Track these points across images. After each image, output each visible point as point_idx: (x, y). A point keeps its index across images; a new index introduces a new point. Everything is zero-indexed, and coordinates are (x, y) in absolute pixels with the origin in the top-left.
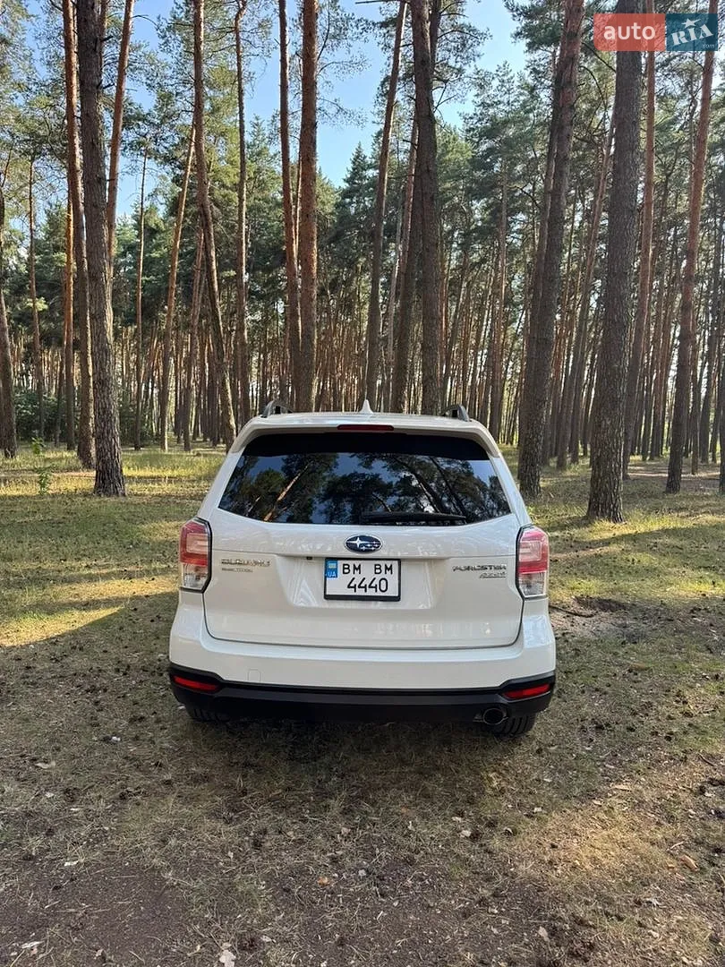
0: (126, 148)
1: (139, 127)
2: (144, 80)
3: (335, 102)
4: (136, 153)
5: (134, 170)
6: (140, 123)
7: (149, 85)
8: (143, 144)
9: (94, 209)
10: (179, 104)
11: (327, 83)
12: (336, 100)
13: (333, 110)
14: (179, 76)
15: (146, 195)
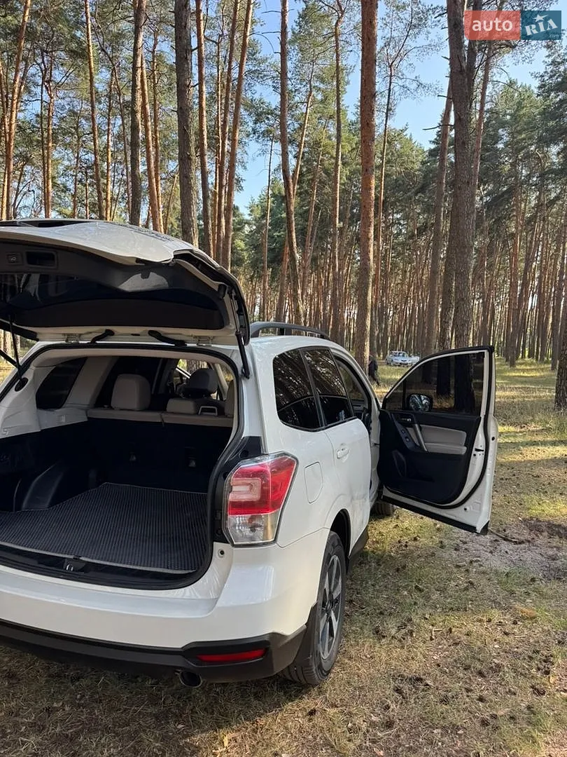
0: (259, 136)
1: (268, 118)
2: (271, 83)
3: (416, 79)
4: (266, 139)
5: (264, 152)
6: (270, 116)
7: (274, 87)
8: (271, 132)
9: (185, 179)
10: (297, 99)
11: (410, 65)
12: (416, 77)
13: (414, 85)
14: (297, 77)
15: (272, 170)
